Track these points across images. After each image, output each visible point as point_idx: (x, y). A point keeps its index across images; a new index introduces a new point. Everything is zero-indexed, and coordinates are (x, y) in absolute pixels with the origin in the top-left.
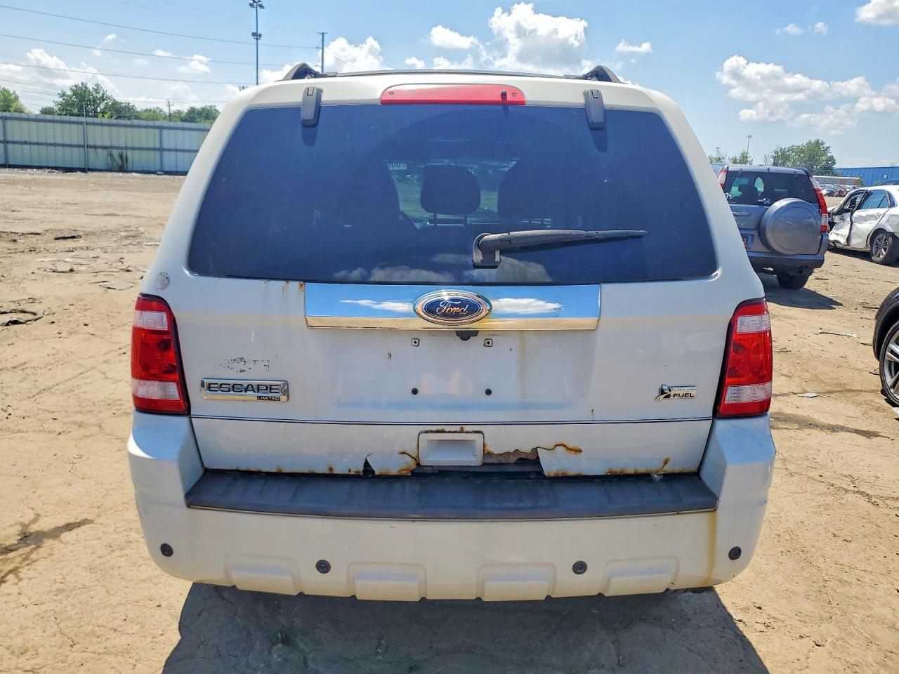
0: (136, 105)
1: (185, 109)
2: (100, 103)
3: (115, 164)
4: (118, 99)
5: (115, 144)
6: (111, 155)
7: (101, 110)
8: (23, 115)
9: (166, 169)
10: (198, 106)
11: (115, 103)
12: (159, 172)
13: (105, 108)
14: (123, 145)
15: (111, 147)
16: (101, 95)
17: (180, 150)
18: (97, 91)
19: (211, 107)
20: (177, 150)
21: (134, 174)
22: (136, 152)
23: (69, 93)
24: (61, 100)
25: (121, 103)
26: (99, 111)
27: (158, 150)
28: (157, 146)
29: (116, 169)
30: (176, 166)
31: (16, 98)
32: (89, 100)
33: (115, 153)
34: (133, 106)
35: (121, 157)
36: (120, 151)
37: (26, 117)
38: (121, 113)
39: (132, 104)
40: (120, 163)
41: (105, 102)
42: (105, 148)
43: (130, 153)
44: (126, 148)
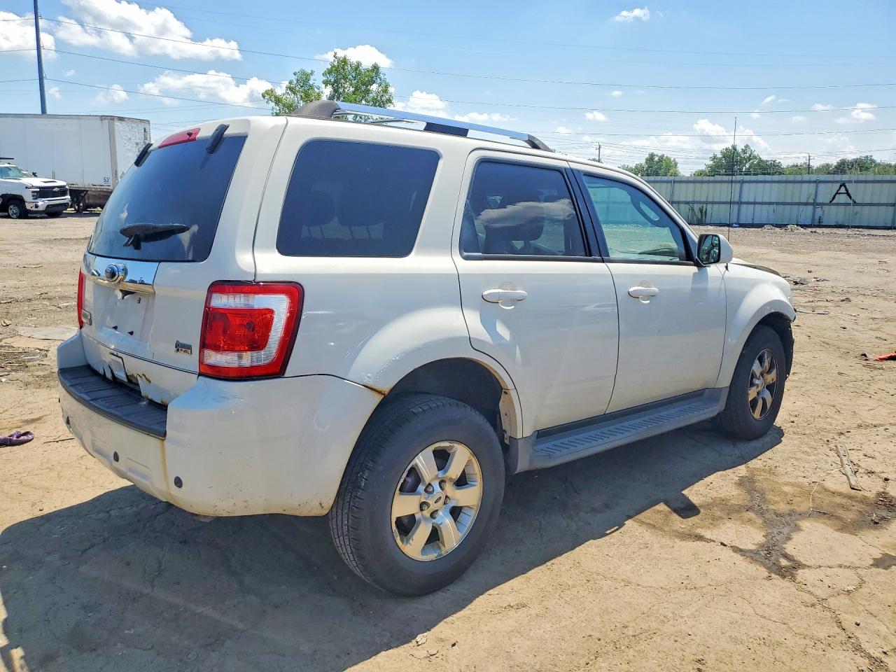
0: (781, 161)
1: (834, 161)
2: (746, 163)
3: (695, 218)
4: (764, 158)
5: (697, 199)
6: (693, 209)
7: (746, 168)
8: (677, 179)
9: (742, 221)
10: (850, 157)
11: (761, 160)
12: (734, 225)
13: (750, 167)
14: (703, 199)
15: (694, 202)
16: (748, 155)
17: (759, 203)
18: (744, 151)
19: (867, 157)
20: (755, 203)
21: (709, 227)
22: (716, 206)
23: (719, 156)
24: (711, 162)
25: (767, 161)
26: (744, 170)
27: (737, 203)
28: (737, 199)
29: (696, 222)
30: (753, 219)
31: (676, 164)
32: (737, 162)
33: (697, 207)
34: (780, 163)
35: (701, 210)
36: (701, 205)
37: (679, 180)
38: (767, 170)
39: (777, 162)
40: (700, 217)
41: (751, 161)
42: (687, 203)
43: (709, 206)
44: (707, 203)
